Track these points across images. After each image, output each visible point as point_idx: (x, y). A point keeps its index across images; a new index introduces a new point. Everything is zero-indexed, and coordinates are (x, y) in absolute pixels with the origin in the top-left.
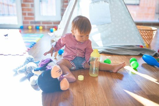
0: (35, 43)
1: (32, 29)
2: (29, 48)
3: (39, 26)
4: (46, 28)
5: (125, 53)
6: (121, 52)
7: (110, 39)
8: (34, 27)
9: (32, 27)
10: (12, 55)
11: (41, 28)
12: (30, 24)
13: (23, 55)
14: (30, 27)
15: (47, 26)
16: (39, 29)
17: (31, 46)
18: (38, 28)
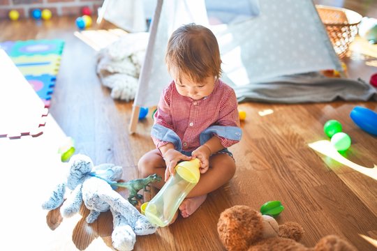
0: (54, 80)
1: (21, 19)
2: (48, 103)
3: (41, 10)
4: (60, 12)
5: (299, 96)
6: (289, 94)
7: (260, 61)
8: (27, 14)
9: (21, 12)
10: (12, 138)
11: (47, 14)
12: (11, 6)
13: (41, 133)
14: (14, 15)
15: (64, 9)
16: (41, 19)
17: (49, 93)
18: (37, 14)
